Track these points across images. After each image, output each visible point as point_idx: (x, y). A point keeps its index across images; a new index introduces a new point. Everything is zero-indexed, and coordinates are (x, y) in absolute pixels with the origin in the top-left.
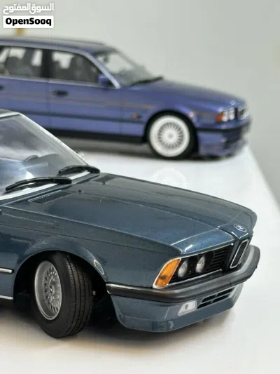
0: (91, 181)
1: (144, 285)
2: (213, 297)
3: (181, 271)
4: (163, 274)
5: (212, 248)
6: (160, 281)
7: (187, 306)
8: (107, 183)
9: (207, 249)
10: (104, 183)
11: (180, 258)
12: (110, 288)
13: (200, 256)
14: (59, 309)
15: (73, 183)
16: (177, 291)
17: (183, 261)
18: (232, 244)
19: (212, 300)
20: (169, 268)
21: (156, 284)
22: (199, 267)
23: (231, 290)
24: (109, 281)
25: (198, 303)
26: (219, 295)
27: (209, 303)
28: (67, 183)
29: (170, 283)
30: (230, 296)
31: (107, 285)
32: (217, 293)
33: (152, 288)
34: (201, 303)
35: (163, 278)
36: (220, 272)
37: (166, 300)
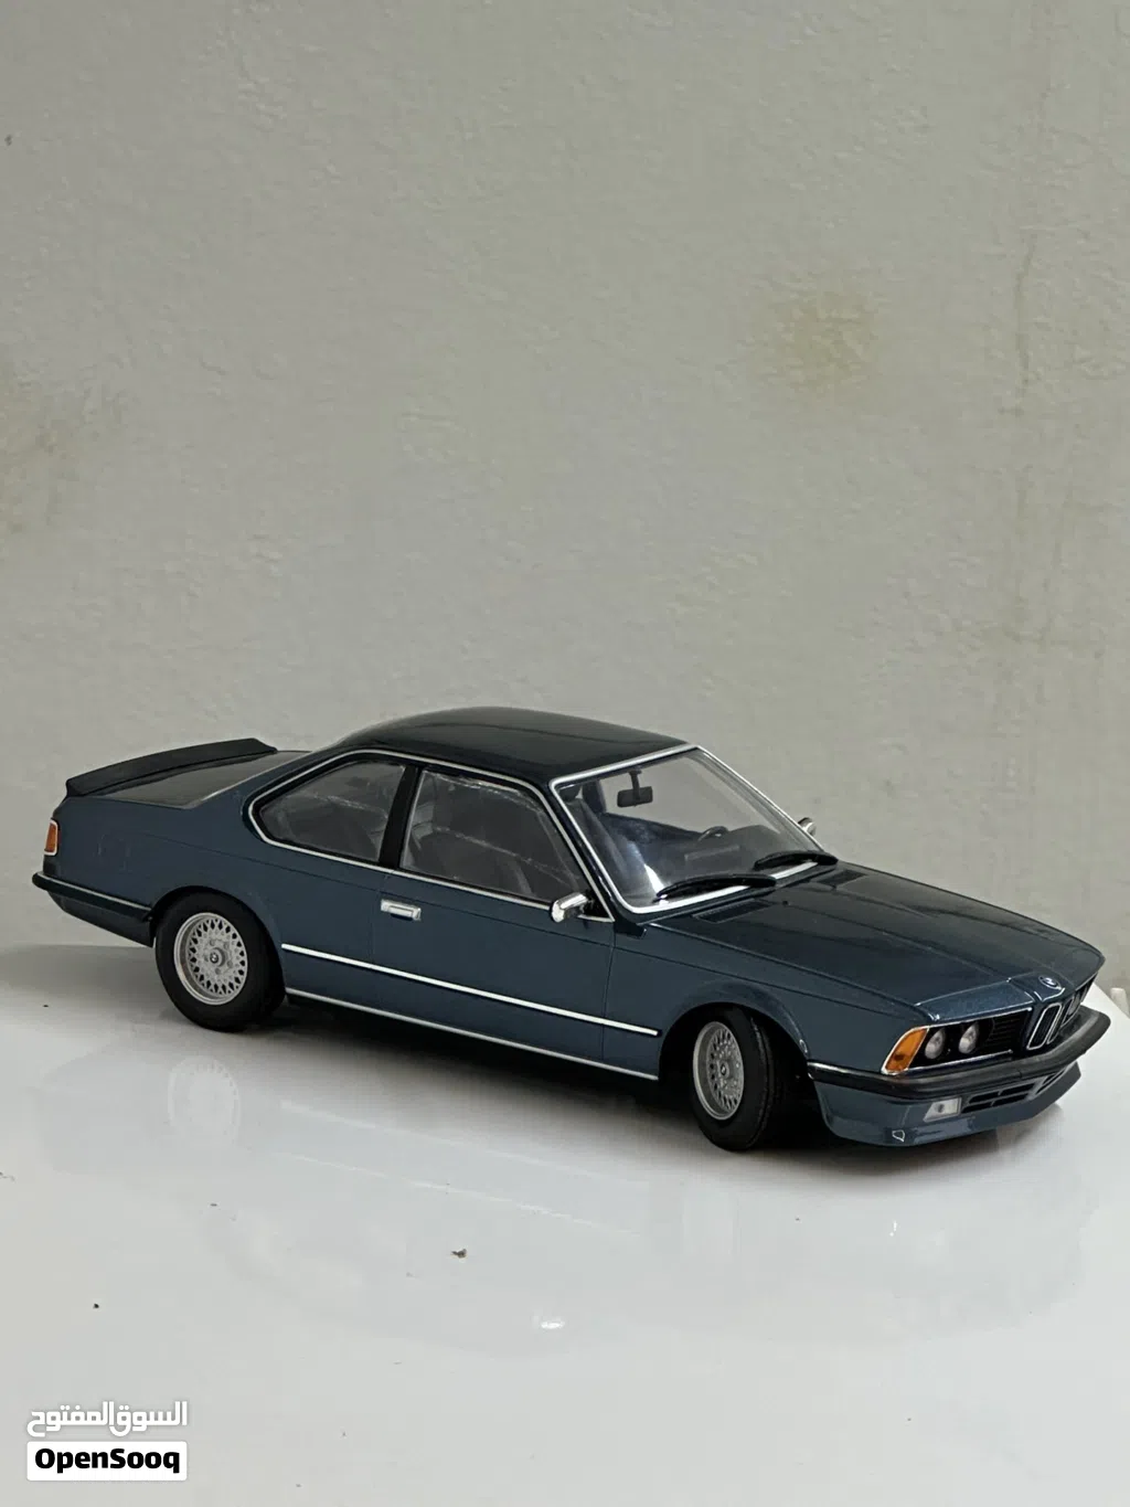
0: (813, 884)
1: (867, 1068)
2: (995, 1095)
3: (932, 1048)
4: (899, 1051)
5: (989, 1014)
6: (894, 1062)
7: (941, 1108)
8: (840, 888)
9: (978, 1016)
10: (834, 887)
11: (928, 1027)
12: (813, 1068)
13: (967, 1026)
14: (739, 1100)
15: (779, 886)
16: (922, 1081)
17: (933, 1031)
18: (1030, 1009)
19: (993, 1100)
20: (909, 1041)
21: (887, 1067)
22: (965, 1043)
23: (1030, 1087)
24: (813, 1058)
25: (963, 1103)
26: (1005, 1093)
27: (987, 1106)
28: (767, 886)
29: (911, 1066)
30: (1030, 1098)
31: (809, 1064)
32: (1000, 1090)
33: (880, 1073)
34: (968, 1105)
35: (897, 1057)
36: (1008, 1055)
37: (904, 1092)
